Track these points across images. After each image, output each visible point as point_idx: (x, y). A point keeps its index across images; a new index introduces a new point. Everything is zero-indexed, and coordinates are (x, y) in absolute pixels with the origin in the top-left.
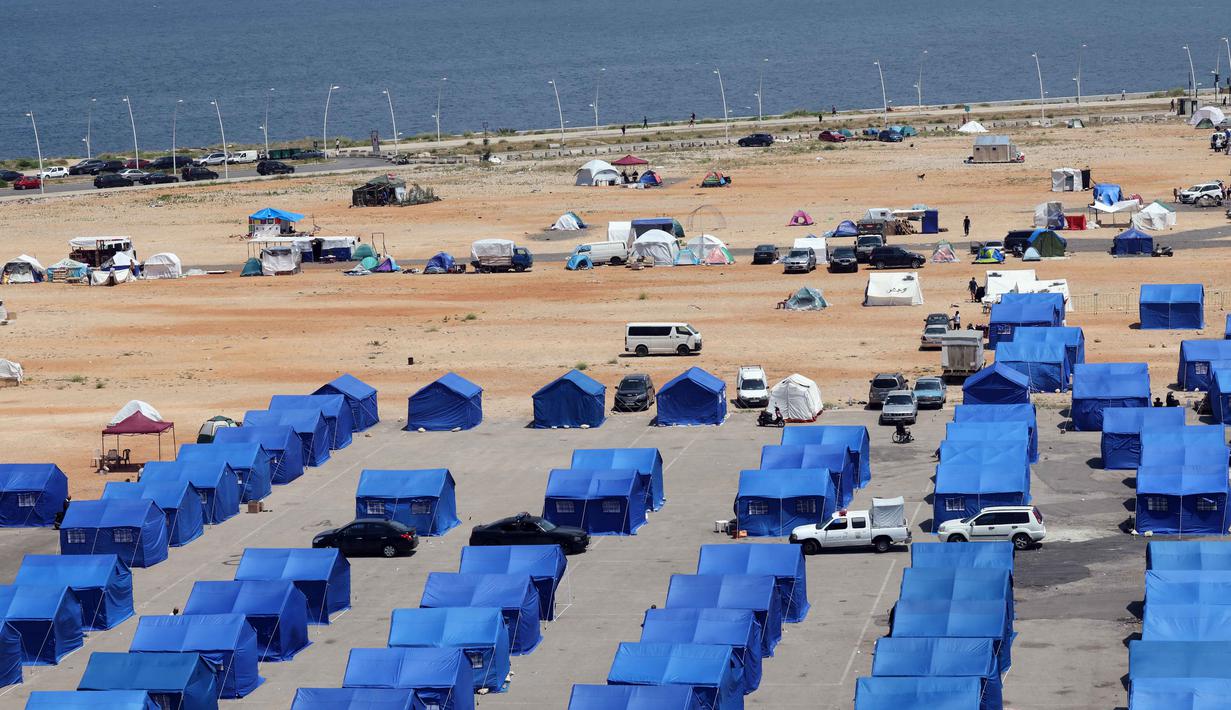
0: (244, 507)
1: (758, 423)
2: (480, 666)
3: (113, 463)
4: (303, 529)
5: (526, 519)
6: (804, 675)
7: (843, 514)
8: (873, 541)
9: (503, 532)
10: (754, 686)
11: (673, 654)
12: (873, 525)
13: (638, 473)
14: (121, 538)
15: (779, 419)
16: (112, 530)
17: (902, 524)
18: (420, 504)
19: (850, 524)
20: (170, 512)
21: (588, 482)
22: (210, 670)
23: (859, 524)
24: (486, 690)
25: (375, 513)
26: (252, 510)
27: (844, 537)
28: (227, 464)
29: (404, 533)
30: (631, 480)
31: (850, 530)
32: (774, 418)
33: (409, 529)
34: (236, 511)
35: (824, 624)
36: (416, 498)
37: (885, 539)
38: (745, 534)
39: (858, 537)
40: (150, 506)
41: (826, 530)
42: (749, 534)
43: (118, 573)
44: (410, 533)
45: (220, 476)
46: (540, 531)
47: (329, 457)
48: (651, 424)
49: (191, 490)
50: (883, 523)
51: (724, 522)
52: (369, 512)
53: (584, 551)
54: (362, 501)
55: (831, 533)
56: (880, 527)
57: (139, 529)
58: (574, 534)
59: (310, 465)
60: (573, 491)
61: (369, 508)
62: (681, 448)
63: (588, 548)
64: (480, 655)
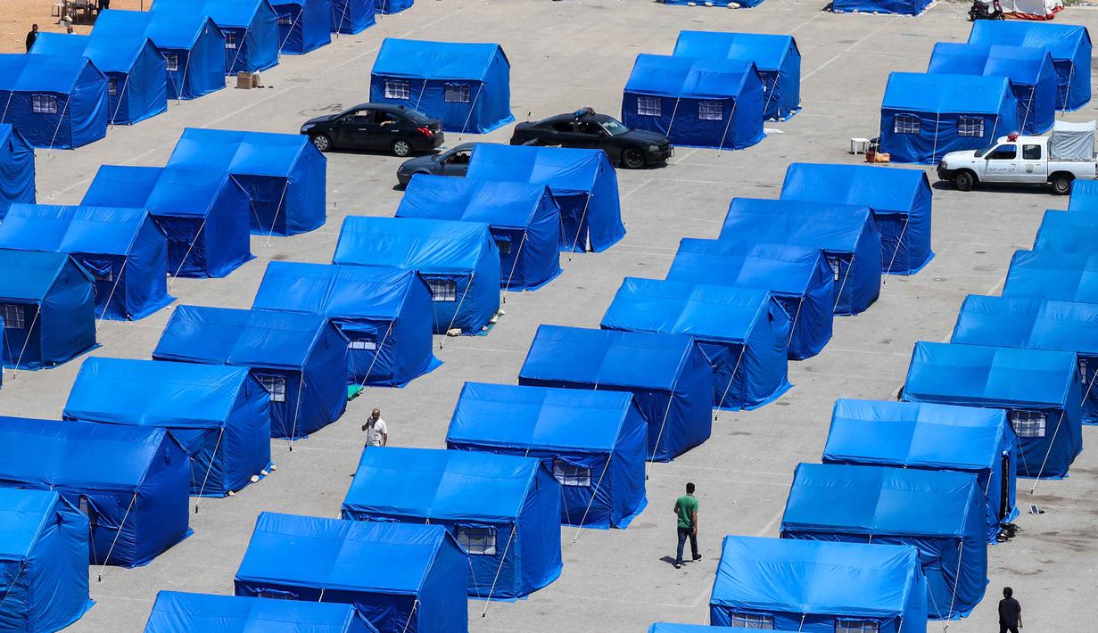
0: (231, 81)
1: (969, 17)
2: (453, 299)
3: (81, 12)
4: (301, 113)
5: (588, 118)
6: (887, 342)
7: (1012, 139)
8: (1050, 178)
9: (556, 132)
10: (813, 349)
11: (693, 296)
12: (1051, 157)
13: (754, 66)
14: (41, 106)
15: (998, 13)
16: (29, 96)
17: (1090, 157)
18: (456, 89)
19: (1019, 152)
20: (117, 78)
21: (684, 74)
22: (85, 277)
23: (1033, 153)
24: (457, 331)
25: (396, 97)
26: (243, 84)
27: (1011, 171)
28: (210, 19)
29: (423, 126)
30: (742, 75)
31: (1019, 162)
32: (991, 11)
33: (432, 121)
34: (222, 84)
35: (943, 280)
36: (451, 81)
37: (1067, 177)
38: (887, 159)
39: (1029, 172)
40: (84, 66)
41: (987, 158)
42: (893, 159)
43: (12, 150)
44: (431, 127)
45: (198, 33)
46: (604, 135)
47: (374, 22)
48: (825, 9)
49: (149, 49)
50: (1063, 155)
51: (862, 140)
52: (388, 95)
53: (664, 165)
54: (379, 81)
55: (992, 162)
56: (1060, 160)
57: (66, 96)
58: (648, 142)
59: (343, 31)
60: (663, 85)
61: (387, 89)
62: (853, 42)
63: (669, 161)
64: (452, 283)
